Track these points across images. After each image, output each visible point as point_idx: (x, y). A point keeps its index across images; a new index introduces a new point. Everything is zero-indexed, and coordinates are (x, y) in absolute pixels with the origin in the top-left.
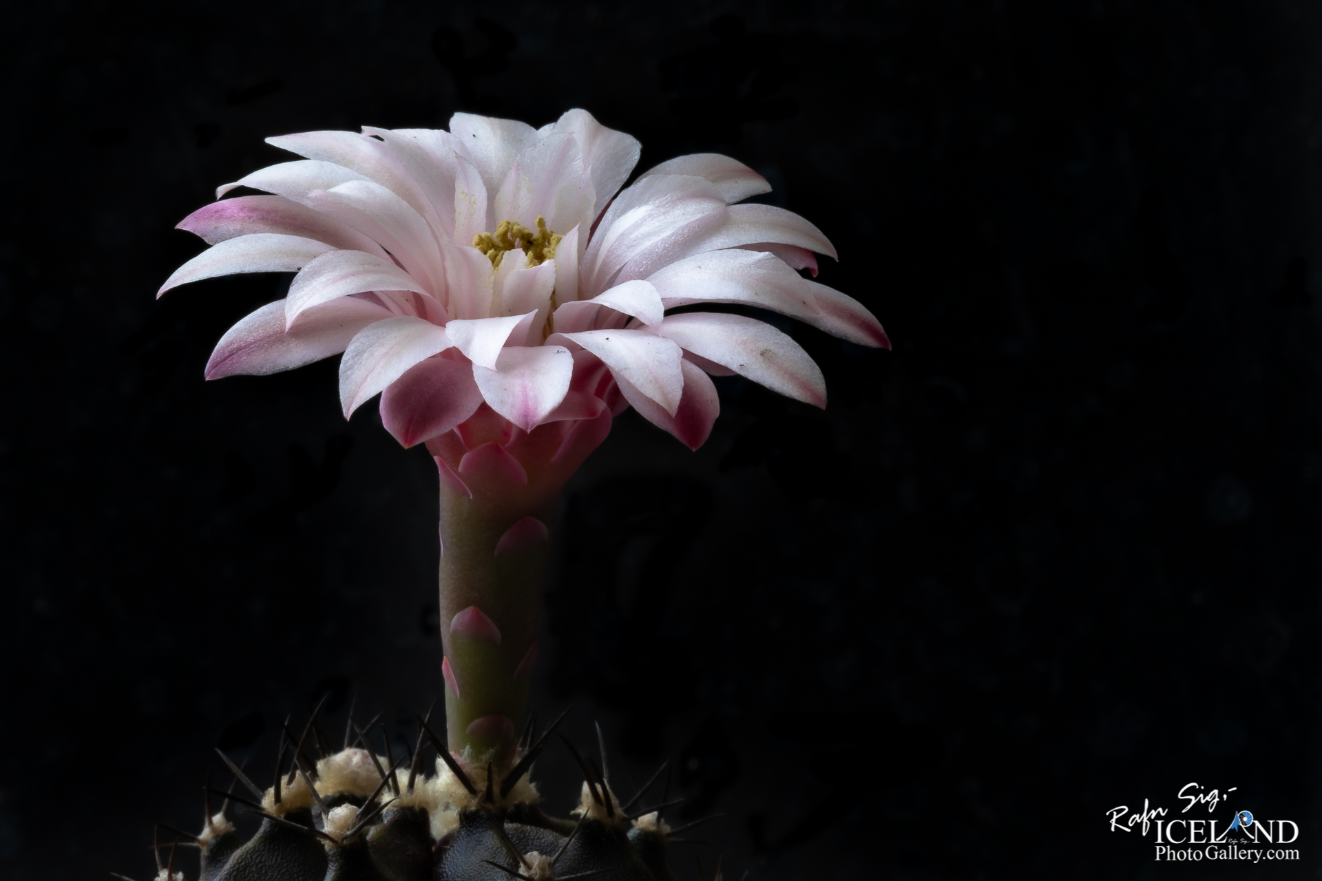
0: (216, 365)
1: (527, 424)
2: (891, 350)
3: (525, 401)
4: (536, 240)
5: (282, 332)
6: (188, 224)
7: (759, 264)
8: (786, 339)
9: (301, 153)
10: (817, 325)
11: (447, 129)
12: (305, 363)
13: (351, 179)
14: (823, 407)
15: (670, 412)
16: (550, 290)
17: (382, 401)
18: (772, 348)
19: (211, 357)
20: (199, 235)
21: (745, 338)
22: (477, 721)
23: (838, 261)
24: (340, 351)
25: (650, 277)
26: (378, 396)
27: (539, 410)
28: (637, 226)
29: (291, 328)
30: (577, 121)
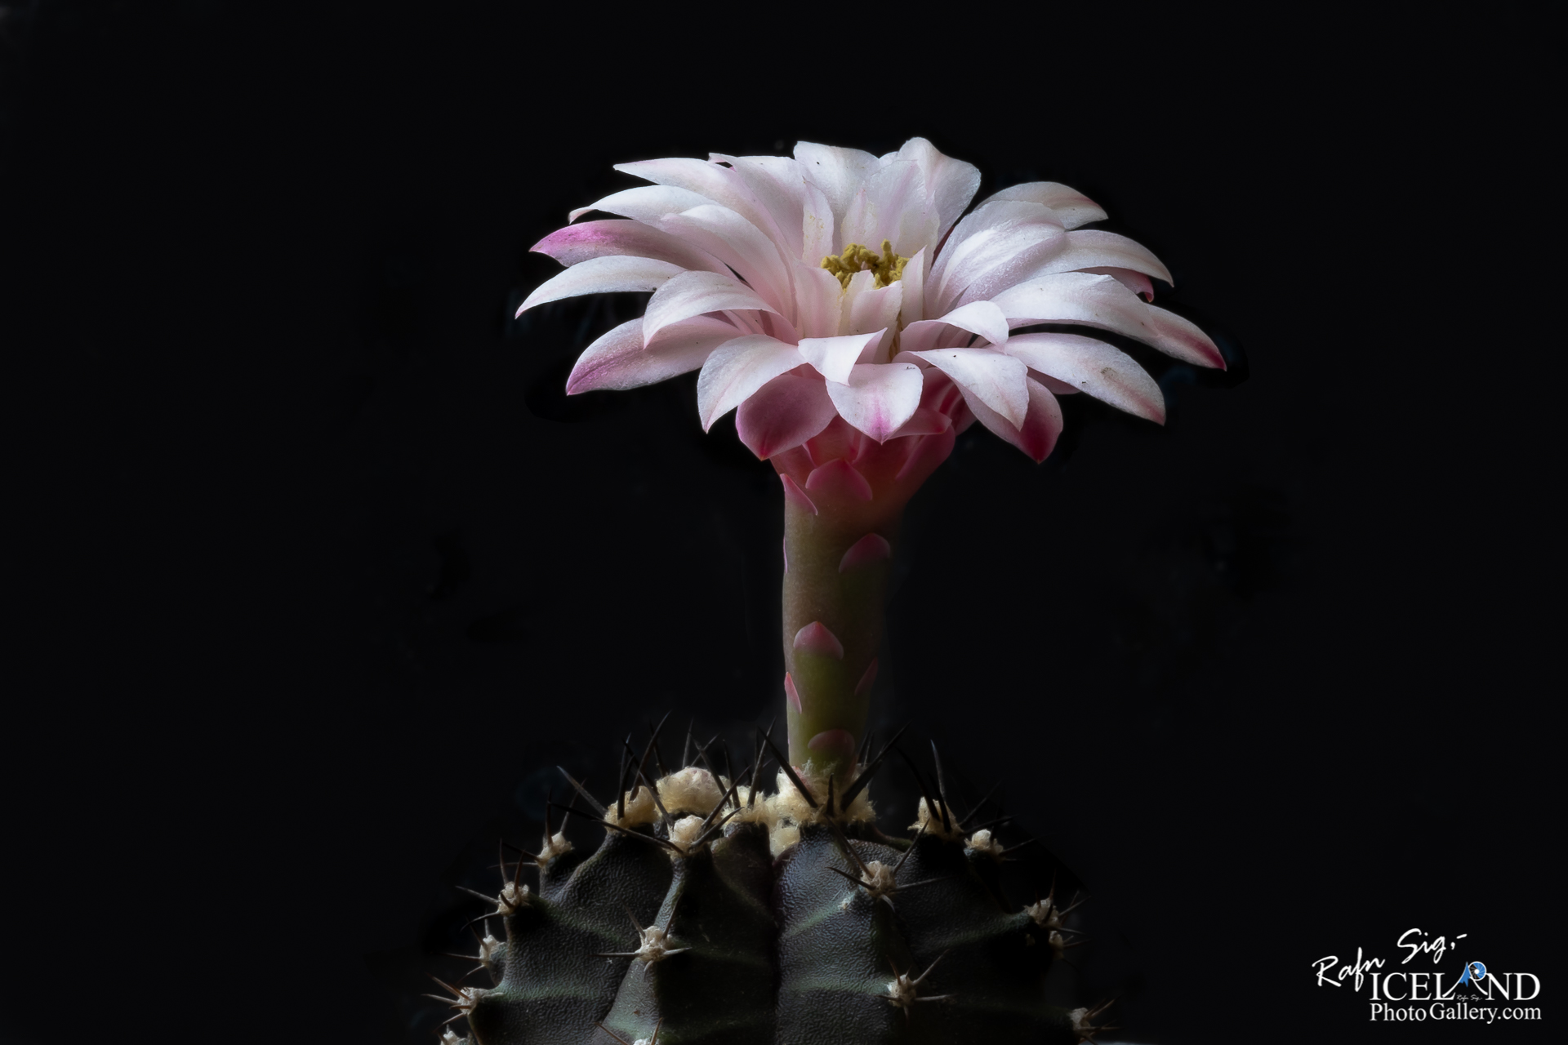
0: (576, 380)
1: (880, 436)
2: (1226, 370)
3: (878, 415)
4: (881, 263)
5: (641, 348)
6: (542, 247)
7: (1099, 286)
8: (1125, 358)
9: (650, 179)
10: (1155, 346)
11: (792, 157)
12: (664, 378)
13: (701, 204)
14: (1162, 422)
15: (1017, 426)
16: (897, 311)
17: (737, 415)
18: (1113, 366)
19: (572, 373)
20: (554, 257)
21: (1087, 357)
22: (819, 735)
23: (1173, 286)
24: (697, 367)
25: (992, 299)
26: (735, 410)
27: (892, 422)
28: (979, 250)
29: (649, 345)
30: (918, 151)
